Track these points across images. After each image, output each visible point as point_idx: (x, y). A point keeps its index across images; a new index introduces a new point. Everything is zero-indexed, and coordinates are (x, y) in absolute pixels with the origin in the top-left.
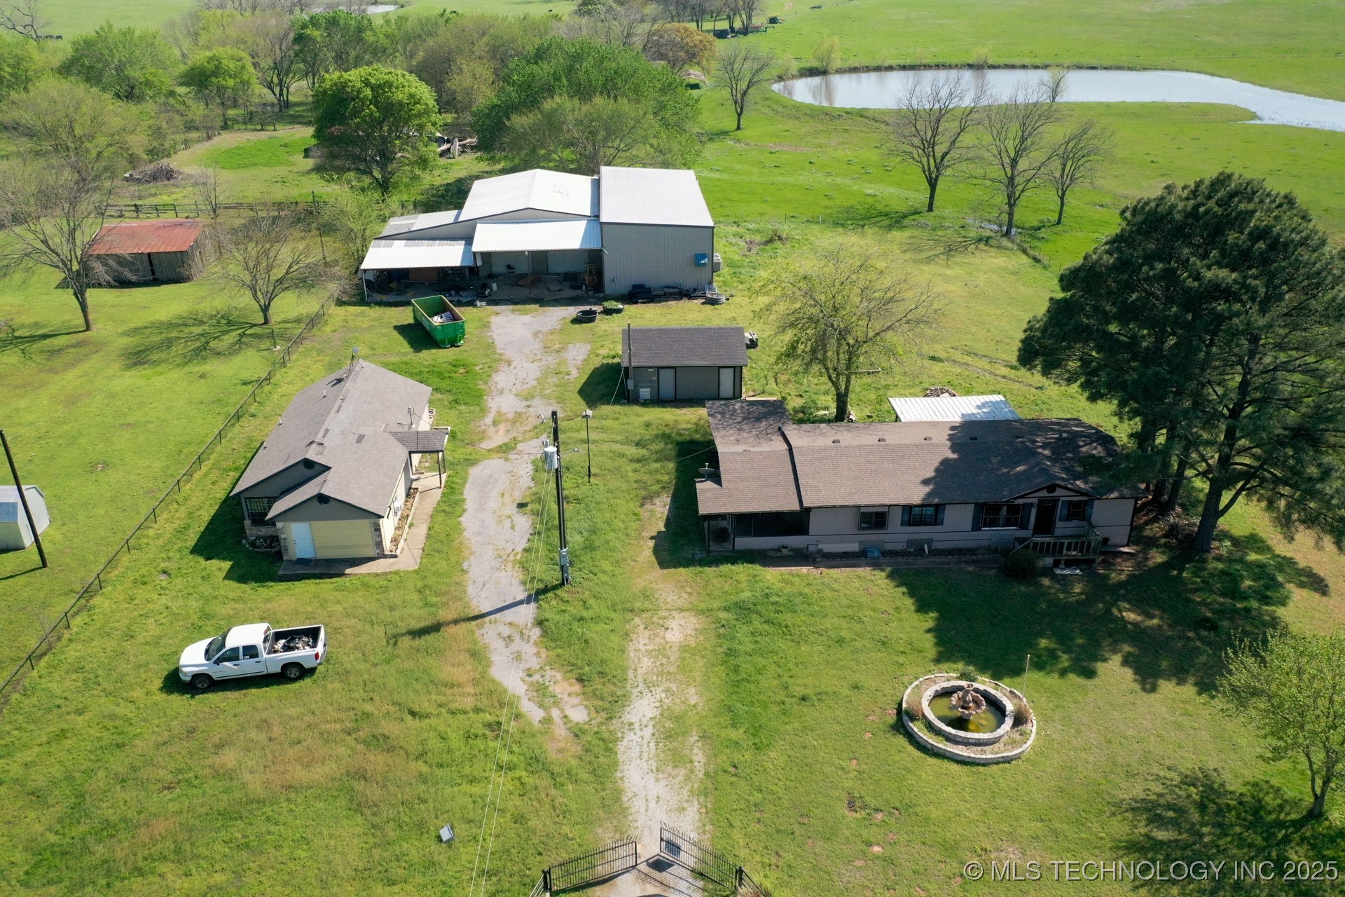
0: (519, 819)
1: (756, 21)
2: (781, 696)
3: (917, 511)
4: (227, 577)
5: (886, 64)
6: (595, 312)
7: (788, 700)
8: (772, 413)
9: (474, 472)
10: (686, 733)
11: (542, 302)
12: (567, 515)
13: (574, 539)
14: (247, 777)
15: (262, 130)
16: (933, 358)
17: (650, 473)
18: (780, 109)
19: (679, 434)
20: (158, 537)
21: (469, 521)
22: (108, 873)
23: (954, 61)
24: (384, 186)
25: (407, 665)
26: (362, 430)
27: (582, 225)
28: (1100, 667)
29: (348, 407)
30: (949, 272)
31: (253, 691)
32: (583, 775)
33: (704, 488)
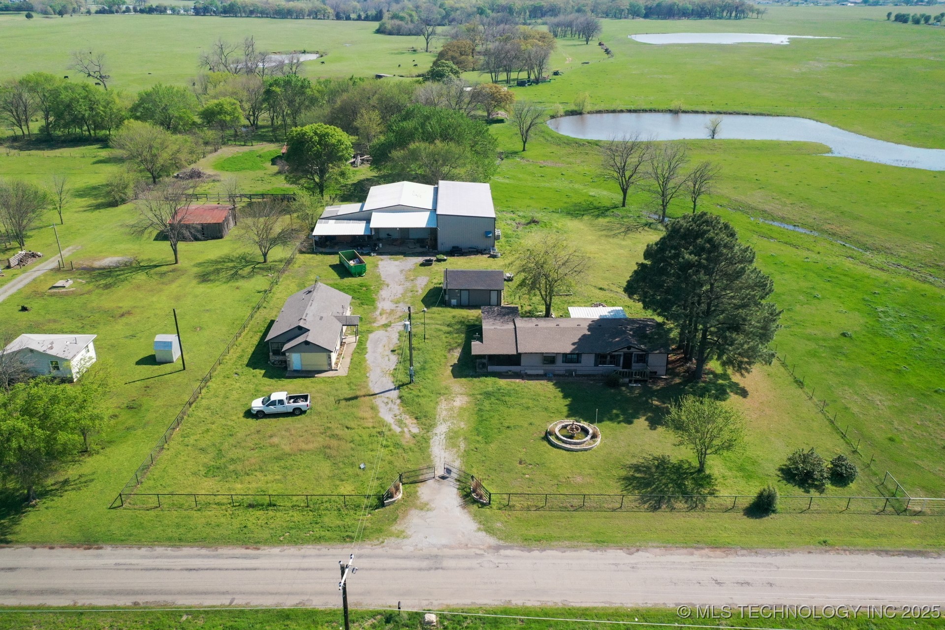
0: (390, 463)
1: (544, 75)
2: (499, 426)
3: (569, 356)
4: (263, 376)
5: (619, 109)
6: (432, 261)
7: (502, 428)
8: (512, 313)
9: (371, 336)
10: (458, 437)
11: (405, 254)
12: (413, 355)
13: (417, 365)
14: (283, 447)
15: (245, 145)
16: (601, 289)
17: (453, 338)
18: (549, 139)
19: (468, 321)
20: (230, 359)
21: (369, 357)
22: (236, 474)
23: (661, 107)
24: (321, 188)
25: (344, 411)
26: (322, 315)
27: (428, 213)
28: (635, 421)
29: (315, 304)
30: (624, 243)
31: (281, 419)
32: (416, 449)
33: (475, 344)
